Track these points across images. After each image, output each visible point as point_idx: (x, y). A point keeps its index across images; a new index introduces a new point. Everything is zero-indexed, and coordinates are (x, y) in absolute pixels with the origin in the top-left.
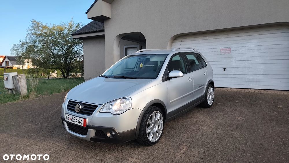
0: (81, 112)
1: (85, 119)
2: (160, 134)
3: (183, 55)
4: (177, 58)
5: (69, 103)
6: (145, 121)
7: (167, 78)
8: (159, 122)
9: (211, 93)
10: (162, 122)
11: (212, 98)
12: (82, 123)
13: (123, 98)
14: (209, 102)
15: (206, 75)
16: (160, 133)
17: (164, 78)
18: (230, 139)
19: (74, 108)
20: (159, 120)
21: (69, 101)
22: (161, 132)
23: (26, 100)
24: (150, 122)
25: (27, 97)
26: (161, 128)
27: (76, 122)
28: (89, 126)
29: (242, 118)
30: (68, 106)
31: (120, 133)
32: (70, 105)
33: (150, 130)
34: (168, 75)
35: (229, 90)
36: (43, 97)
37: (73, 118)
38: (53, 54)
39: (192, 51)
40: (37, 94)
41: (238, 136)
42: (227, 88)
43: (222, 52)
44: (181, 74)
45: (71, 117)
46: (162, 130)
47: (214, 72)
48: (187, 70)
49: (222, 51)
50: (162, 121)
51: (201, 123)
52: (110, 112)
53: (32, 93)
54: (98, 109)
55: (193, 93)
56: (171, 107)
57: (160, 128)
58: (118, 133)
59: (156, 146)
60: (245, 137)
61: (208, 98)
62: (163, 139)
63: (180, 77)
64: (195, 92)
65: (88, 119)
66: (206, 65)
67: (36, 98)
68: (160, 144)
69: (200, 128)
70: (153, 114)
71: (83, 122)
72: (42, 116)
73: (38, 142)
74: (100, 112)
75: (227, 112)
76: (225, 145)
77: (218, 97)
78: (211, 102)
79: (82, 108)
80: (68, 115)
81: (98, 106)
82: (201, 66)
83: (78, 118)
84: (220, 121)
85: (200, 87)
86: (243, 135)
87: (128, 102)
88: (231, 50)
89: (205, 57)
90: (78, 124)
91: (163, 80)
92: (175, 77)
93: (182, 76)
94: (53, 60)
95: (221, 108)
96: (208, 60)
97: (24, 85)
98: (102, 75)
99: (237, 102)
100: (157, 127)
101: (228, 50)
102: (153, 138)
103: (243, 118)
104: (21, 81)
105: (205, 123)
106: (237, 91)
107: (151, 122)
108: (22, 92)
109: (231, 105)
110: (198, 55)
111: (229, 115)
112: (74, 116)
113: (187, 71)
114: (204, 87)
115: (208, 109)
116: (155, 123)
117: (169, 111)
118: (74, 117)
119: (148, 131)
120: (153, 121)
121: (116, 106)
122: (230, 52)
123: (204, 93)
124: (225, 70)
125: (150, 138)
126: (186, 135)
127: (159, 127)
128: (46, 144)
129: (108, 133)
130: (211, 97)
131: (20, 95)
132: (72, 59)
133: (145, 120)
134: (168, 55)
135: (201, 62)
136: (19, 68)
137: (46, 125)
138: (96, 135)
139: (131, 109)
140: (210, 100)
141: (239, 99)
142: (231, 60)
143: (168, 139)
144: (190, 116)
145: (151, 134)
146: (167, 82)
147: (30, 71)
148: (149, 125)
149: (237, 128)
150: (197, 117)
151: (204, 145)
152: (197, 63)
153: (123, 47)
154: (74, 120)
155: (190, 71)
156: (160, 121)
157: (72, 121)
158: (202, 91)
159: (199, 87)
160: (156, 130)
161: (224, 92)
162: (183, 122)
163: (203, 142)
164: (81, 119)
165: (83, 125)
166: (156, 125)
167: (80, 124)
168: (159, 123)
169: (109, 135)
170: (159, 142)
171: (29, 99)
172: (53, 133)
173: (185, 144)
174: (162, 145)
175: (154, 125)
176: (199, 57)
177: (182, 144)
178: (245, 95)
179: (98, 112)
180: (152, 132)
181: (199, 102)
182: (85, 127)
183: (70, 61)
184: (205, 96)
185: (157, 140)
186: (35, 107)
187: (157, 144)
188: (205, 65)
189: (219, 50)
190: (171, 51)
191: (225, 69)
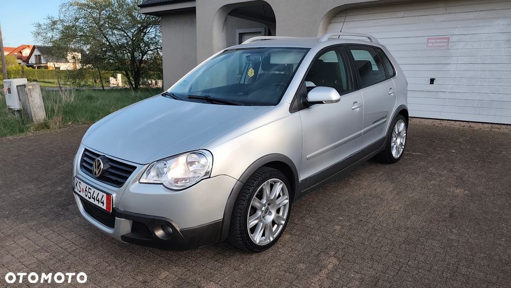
0: (103, 178)
1: (109, 195)
2: (281, 226)
3: (343, 50)
4: (331, 58)
5: (84, 155)
6: (245, 203)
7: (302, 103)
8: (278, 202)
9: (399, 133)
10: (287, 201)
11: (401, 144)
12: (103, 203)
13: (193, 152)
14: (394, 152)
15: (392, 94)
16: (282, 224)
17: (296, 103)
18: (436, 244)
19: (92, 165)
20: (279, 196)
21: (86, 150)
22: (283, 222)
23: (42, 132)
24: (257, 204)
25: (45, 126)
26: (284, 214)
27: (93, 198)
28: (117, 211)
29: (462, 190)
30: (83, 161)
31: (183, 231)
32: (85, 159)
33: (256, 221)
34: (306, 96)
35: (436, 125)
36: (76, 126)
37: (87, 189)
38: (110, 43)
39: (366, 42)
40: (64, 121)
41: (453, 237)
42: (433, 120)
43: (429, 45)
44: (334, 94)
45: (83, 186)
46: (285, 217)
47: (409, 88)
48: (352, 85)
49: (430, 43)
50: (287, 199)
51: (374, 201)
52: (162, 184)
53: (55, 118)
54: (135, 175)
55: (360, 135)
56: (308, 167)
57: (281, 214)
58: (178, 229)
59: (270, 254)
60: (470, 240)
61: (393, 144)
62: (286, 237)
63: (331, 102)
64: (365, 133)
65: (114, 195)
66: (394, 74)
67: (61, 129)
68: (278, 248)
69: (370, 211)
70: (265, 186)
71: (105, 199)
72: (59, 167)
73: (32, 229)
74: (141, 181)
75: (432, 174)
76: (422, 258)
77: (414, 138)
78: (398, 152)
79: (105, 168)
80: (79, 181)
81: (136, 167)
82: (384, 74)
83: (97, 192)
84: (416, 197)
85: (378, 121)
86: (466, 234)
87: (203, 161)
88: (448, 42)
89: (392, 55)
90: (96, 203)
91: (293, 109)
92: (321, 102)
93: (337, 101)
94: (110, 54)
95: (419, 164)
96: (399, 61)
97: (39, 103)
98: (169, 91)
99: (454, 151)
100: (274, 213)
101: (443, 40)
102: (263, 235)
103: (466, 192)
104: (31, 96)
105: (382, 200)
106: (453, 126)
107: (260, 203)
108: (35, 117)
109: (440, 158)
110: (379, 51)
111: (435, 182)
112: (88, 186)
113: (350, 88)
114: (385, 121)
115: (392, 166)
116: (269, 204)
117: (302, 177)
118: (89, 188)
119: (252, 223)
120: (264, 201)
121: (177, 169)
122: (448, 46)
123: (384, 133)
124: (433, 84)
125: (257, 238)
126: (338, 227)
127: (278, 211)
128: (45, 234)
129: (158, 229)
130: (399, 141)
131: (33, 121)
132: (144, 53)
133: (244, 200)
134: (309, 49)
135: (384, 65)
136: (59, 68)
137: (60, 189)
138: (133, 229)
139: (210, 177)
140: (397, 147)
141: (457, 144)
142: (448, 61)
143: (299, 236)
144: (352, 182)
145: (258, 229)
146: (302, 113)
147: (73, 75)
148: (254, 210)
149: (451, 215)
150: (366, 183)
151: (376, 257)
152: (375, 68)
153: (235, 32)
154: (89, 195)
155: (357, 87)
156: (282, 199)
157: (86, 196)
158: (382, 129)
159: (375, 122)
160: (270, 218)
161: (428, 127)
162: (335, 194)
163: (373, 248)
164: (101, 194)
165: (104, 207)
166: (273, 207)
167: (100, 205)
168: (279, 204)
169: (159, 233)
170: (278, 244)
171: (48, 131)
172: (68, 209)
173: (332, 253)
174: (282, 250)
175: (267, 209)
176: (380, 55)
177: (325, 251)
178: (470, 136)
179: (135, 181)
180: (262, 224)
181: (374, 153)
182: (109, 212)
183: (140, 58)
184: (388, 141)
185: (272, 239)
186: (52, 149)
187: (273, 247)
188: (391, 73)
189: (424, 40)
190: (318, 41)
191: (432, 81)
